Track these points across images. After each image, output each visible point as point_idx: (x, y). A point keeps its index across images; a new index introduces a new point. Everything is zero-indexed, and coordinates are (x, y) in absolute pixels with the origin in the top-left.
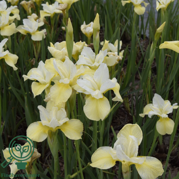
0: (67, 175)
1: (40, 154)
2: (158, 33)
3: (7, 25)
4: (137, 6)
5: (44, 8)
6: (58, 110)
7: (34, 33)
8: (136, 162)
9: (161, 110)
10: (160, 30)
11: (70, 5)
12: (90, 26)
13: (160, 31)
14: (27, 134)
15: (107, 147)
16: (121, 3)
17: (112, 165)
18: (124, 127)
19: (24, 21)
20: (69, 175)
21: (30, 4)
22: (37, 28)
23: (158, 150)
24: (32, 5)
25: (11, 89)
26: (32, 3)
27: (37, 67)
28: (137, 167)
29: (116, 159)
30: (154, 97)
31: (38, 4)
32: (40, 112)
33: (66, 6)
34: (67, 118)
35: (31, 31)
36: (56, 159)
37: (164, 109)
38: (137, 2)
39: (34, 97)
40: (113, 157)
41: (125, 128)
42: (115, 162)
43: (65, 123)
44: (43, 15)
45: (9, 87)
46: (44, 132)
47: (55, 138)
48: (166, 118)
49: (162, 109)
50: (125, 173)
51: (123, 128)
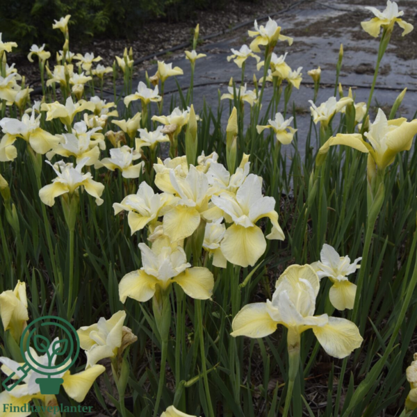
0: (181, 380)
1: (136, 337)
2: (321, 155)
3: (86, 151)
4: (280, 132)
5: (141, 135)
6: (172, 252)
7: (126, 168)
8: (314, 324)
9: (336, 271)
10: (325, 149)
11: (181, 127)
12: (211, 157)
13: (325, 152)
14: (119, 290)
15: (258, 303)
16: (256, 130)
17: (270, 331)
18: (286, 270)
19: (112, 151)
20: (183, 381)
21: (119, 137)
22: (130, 162)
23: (321, 356)
24: (121, 137)
25: (87, 257)
26: (122, 135)
27: (136, 193)
28: (315, 332)
29: (277, 320)
30: (322, 250)
31: (130, 136)
32: (142, 254)
33: (175, 127)
34: (188, 263)
35: (121, 164)
36: (165, 342)
37: (339, 268)
38: (279, 126)
39: (132, 234)
40: (272, 318)
41: (288, 272)
42: (275, 326)
43: (184, 273)
44: (139, 144)
45: (85, 253)
46: (149, 287)
47: (166, 300)
48: (346, 281)
49: (337, 269)
50: (294, 347)
51: (284, 273)
